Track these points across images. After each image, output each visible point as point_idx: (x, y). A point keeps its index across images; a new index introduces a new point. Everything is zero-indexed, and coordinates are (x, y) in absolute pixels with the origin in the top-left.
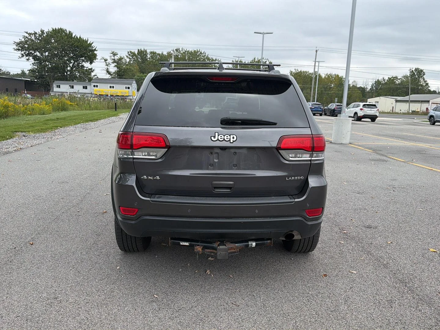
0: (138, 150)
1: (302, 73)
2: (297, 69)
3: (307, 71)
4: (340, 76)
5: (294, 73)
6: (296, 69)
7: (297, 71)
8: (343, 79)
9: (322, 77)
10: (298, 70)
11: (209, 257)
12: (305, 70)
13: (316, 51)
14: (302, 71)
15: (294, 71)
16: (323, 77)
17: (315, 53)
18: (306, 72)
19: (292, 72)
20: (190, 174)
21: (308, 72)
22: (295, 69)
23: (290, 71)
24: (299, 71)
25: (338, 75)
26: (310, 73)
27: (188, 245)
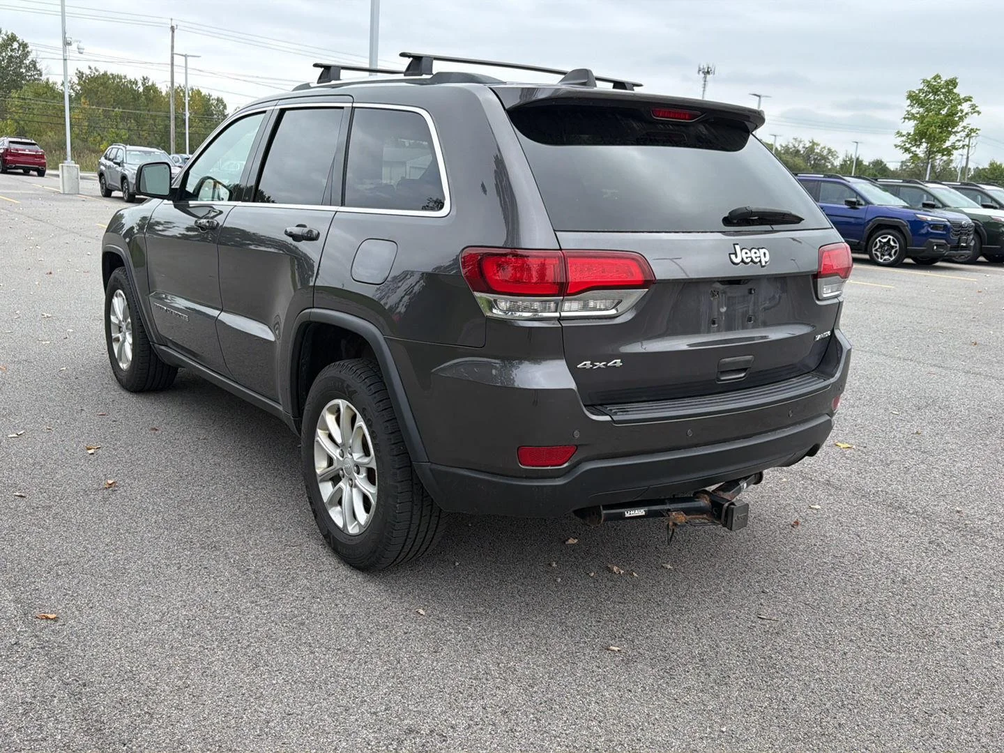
0: (579, 296)
1: (109, 79)
2: (95, 68)
3: (122, 75)
4: (203, 94)
5: (87, 76)
6: (93, 68)
7: (97, 73)
8: (211, 102)
9: (161, 92)
10: (97, 71)
11: (569, 539)
12: (115, 73)
13: (173, 29)
14: (109, 73)
15: (87, 72)
16: (164, 94)
17: (171, 33)
18: (120, 78)
19: (83, 74)
20: (690, 345)
21: (125, 77)
22: (90, 68)
23: (77, 69)
24: (102, 72)
25: (199, 92)
26: (131, 82)
27: (644, 513)
